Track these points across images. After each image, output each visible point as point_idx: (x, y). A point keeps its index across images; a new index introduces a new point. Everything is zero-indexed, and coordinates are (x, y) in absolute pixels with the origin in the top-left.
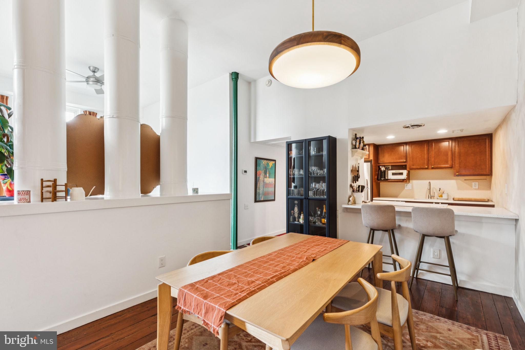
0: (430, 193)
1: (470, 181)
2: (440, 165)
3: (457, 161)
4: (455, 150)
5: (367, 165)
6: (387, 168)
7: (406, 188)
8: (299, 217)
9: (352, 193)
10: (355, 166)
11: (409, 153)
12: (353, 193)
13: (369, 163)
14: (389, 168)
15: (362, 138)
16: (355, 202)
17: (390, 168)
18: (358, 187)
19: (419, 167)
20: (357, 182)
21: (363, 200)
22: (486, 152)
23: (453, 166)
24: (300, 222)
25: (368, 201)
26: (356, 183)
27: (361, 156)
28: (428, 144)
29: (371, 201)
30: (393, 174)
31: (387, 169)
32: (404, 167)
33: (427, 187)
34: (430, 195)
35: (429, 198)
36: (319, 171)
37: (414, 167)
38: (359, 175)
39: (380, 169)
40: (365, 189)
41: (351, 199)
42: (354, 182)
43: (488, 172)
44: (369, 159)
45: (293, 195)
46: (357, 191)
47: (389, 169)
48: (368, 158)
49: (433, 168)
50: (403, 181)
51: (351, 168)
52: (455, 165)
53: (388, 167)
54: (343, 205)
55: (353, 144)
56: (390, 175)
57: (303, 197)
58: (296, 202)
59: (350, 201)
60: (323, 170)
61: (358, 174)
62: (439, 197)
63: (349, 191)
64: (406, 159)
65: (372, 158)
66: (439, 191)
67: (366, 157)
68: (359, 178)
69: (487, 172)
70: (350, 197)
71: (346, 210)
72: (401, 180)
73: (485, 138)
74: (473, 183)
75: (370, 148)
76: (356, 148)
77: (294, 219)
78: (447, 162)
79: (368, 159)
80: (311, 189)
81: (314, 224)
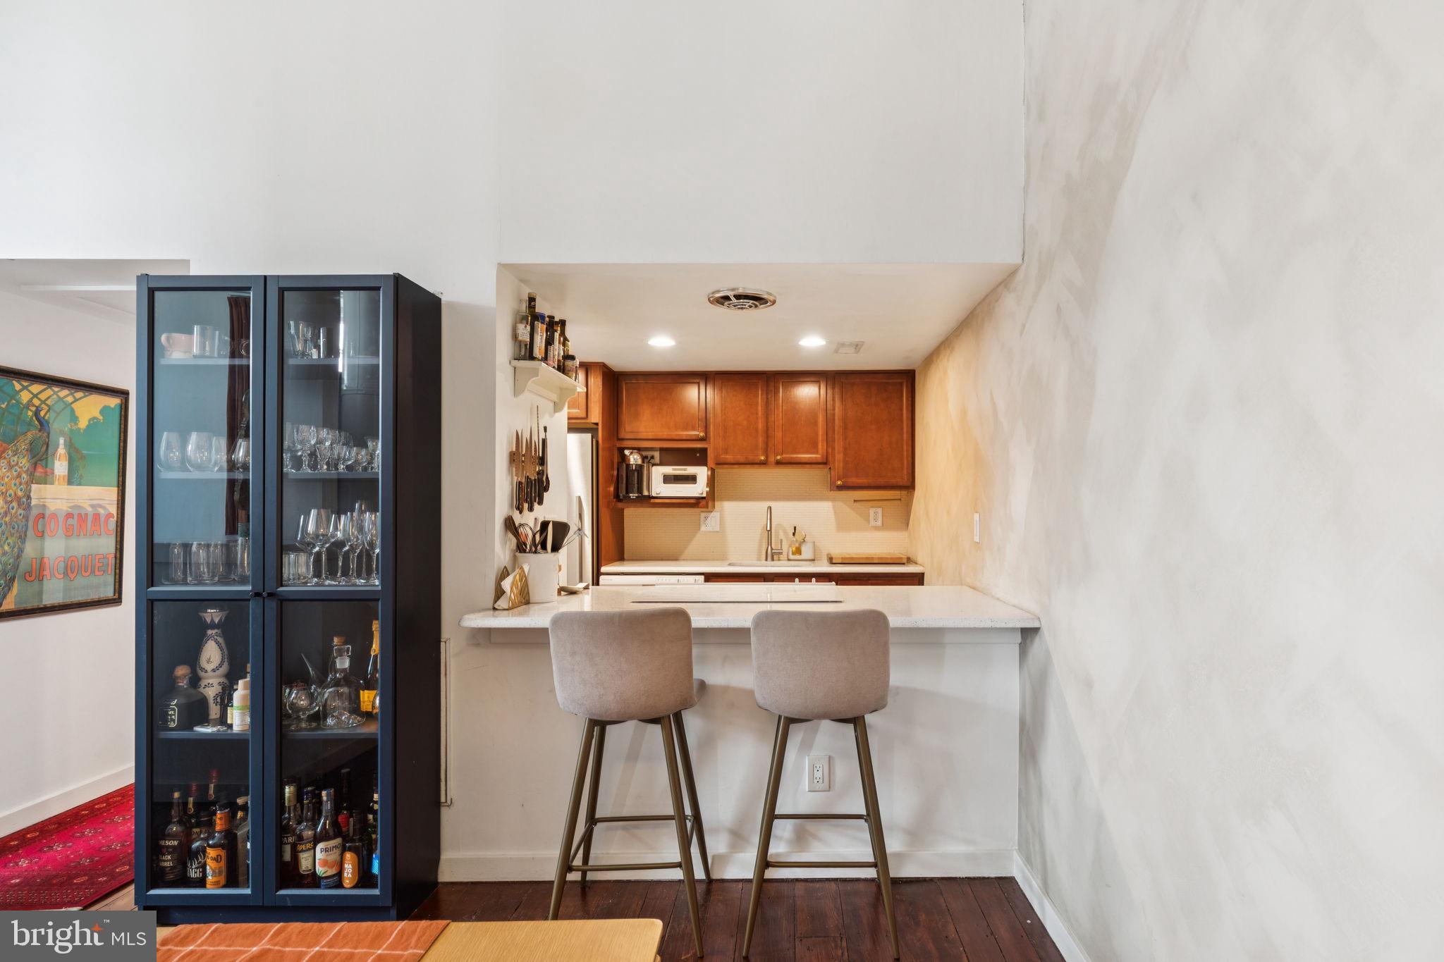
0: (769, 542)
1: (863, 503)
2: (799, 453)
3: (839, 445)
4: (834, 409)
5: (582, 443)
6: (646, 457)
7: (703, 528)
8: (225, 699)
9: (515, 559)
10: (526, 435)
11: (714, 407)
12: (518, 554)
13: (589, 436)
14: (652, 457)
15: (557, 323)
16: (528, 593)
17: (657, 460)
18: (538, 528)
19: (742, 459)
20: (536, 506)
21: (564, 584)
22: (901, 420)
23: (830, 458)
24: (231, 726)
25: (582, 585)
26: (531, 509)
27: (555, 397)
28: (767, 386)
29: (593, 585)
30: (668, 479)
31: (646, 461)
32: (698, 457)
33: (763, 520)
34: (769, 547)
35: (766, 560)
36: (345, 452)
37: (729, 458)
38: (547, 478)
39: (624, 458)
40: (571, 539)
41: (507, 584)
42: (526, 506)
43: (906, 479)
44: (588, 421)
45: (185, 583)
46: (536, 546)
47: (652, 461)
48: (584, 415)
49: (778, 463)
50: (696, 503)
51: (510, 443)
52: (834, 456)
53: (649, 454)
54: (466, 616)
55: (520, 338)
56: (658, 483)
57: (249, 588)
58: (213, 615)
59: (504, 592)
60: (365, 446)
61: (541, 473)
62: (793, 554)
63: (502, 550)
64: (706, 429)
65: (596, 416)
66: (794, 534)
67: (575, 412)
68: (546, 489)
69: (904, 481)
70: (504, 574)
71: (487, 637)
72: (692, 501)
73: (899, 381)
74: (872, 511)
75: (592, 381)
76: (531, 357)
77: (197, 711)
78: (813, 447)
79: (583, 421)
80: (302, 542)
81: (314, 724)
